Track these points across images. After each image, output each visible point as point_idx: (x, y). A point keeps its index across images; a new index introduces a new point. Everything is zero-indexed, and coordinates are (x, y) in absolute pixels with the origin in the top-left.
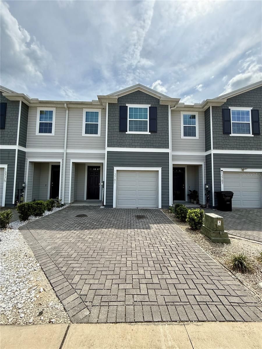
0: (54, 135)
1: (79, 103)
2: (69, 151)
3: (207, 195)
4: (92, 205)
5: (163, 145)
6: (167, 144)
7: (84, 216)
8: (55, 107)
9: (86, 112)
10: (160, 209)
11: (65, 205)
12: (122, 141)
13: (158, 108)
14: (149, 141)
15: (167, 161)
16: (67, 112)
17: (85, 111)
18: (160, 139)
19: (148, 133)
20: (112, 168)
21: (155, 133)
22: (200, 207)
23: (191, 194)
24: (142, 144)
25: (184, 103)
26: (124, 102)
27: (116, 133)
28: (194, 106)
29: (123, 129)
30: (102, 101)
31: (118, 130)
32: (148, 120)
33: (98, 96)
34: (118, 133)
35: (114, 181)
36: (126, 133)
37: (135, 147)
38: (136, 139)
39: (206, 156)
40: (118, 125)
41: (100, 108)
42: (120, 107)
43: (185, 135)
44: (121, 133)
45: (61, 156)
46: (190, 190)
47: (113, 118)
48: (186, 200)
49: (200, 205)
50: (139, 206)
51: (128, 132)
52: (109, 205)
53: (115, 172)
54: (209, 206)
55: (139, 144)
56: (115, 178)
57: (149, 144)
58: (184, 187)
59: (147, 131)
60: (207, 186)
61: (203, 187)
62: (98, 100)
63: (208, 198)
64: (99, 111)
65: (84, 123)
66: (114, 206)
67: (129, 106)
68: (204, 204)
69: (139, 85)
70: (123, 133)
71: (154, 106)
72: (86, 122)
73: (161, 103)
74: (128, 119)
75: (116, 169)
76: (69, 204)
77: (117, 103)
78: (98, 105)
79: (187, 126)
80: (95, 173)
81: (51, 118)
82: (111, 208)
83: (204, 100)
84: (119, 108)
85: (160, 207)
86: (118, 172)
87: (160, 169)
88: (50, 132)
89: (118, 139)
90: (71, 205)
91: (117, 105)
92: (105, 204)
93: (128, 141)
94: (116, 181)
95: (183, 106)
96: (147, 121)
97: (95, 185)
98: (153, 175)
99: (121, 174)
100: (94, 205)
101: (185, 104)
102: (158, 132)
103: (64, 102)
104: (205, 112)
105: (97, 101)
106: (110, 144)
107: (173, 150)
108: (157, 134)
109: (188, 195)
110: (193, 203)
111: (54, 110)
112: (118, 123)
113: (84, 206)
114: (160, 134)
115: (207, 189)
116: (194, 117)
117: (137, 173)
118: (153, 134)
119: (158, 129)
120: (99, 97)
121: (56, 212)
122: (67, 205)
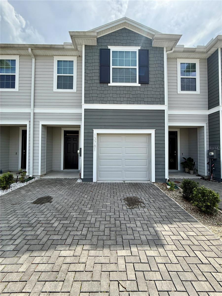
0: (18, 91)
1: (47, 46)
2: (37, 110)
3: (210, 164)
4: (68, 177)
5: (157, 100)
6: (161, 100)
7: (48, 199)
8: (18, 55)
9: (58, 61)
10: (153, 183)
11: (34, 178)
12: (103, 96)
13: (150, 51)
14: (138, 96)
15: (162, 121)
16: (33, 60)
17: (56, 59)
18: (153, 93)
19: (137, 84)
20: (91, 131)
21: (146, 85)
22: (201, 178)
23: (185, 162)
24: (129, 99)
25: (183, 46)
26: (105, 44)
27: (95, 85)
28: (197, 50)
29: (104, 79)
30: (76, 40)
31: (98, 81)
32: (137, 67)
33: (69, 32)
34: (99, 85)
35: (94, 148)
36: (109, 85)
37: (121, 102)
38: (122, 92)
39: (208, 115)
40: (98, 75)
41: (75, 56)
42: (101, 50)
43: (183, 89)
44: (102, 85)
45: (26, 116)
46: (184, 158)
47: (91, 65)
48: (179, 169)
49: (199, 176)
50: (125, 179)
51: (111, 84)
52: (88, 178)
53: (95, 136)
54: (213, 177)
55: (125, 99)
56: (95, 143)
57: (139, 99)
58: (175, 154)
59: (136, 82)
60: (212, 154)
61: (204, 154)
62: (71, 42)
63: (212, 167)
64: (74, 59)
65: (55, 75)
66: (95, 180)
67: (112, 48)
68: (206, 175)
69: (125, 19)
70: (105, 85)
71: (145, 49)
72: (58, 74)
73: (154, 44)
74: (111, 67)
75: (96, 131)
76: (39, 177)
77: (96, 45)
78: (72, 50)
79: (184, 78)
80: (73, 139)
81: (14, 69)
82: (91, 183)
83: (213, 38)
84: (98, 51)
85: (153, 180)
86: (99, 137)
87: (152, 132)
88: (13, 87)
89: (98, 92)
90: (42, 178)
91: (97, 48)
92: (82, 177)
93: (111, 95)
94: (96, 148)
95: (182, 50)
96: (136, 69)
97: (73, 153)
98: (144, 139)
99: (102, 138)
100: (70, 178)
101: (185, 47)
102: (150, 83)
103: (27, 46)
104: (208, 59)
105: (70, 44)
106: (88, 99)
107: (170, 108)
108: (149, 86)
109: (182, 163)
110: (189, 173)
111: (17, 58)
112: (98, 71)
113: (56, 180)
114: (153, 86)
115: (213, 156)
116: (193, 66)
117: (123, 137)
118: (144, 86)
119: (151, 80)
120: (72, 34)
121: (14, 191)
122: (36, 179)
